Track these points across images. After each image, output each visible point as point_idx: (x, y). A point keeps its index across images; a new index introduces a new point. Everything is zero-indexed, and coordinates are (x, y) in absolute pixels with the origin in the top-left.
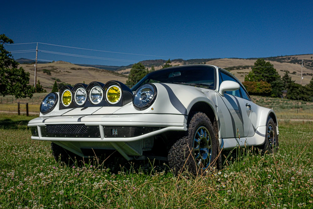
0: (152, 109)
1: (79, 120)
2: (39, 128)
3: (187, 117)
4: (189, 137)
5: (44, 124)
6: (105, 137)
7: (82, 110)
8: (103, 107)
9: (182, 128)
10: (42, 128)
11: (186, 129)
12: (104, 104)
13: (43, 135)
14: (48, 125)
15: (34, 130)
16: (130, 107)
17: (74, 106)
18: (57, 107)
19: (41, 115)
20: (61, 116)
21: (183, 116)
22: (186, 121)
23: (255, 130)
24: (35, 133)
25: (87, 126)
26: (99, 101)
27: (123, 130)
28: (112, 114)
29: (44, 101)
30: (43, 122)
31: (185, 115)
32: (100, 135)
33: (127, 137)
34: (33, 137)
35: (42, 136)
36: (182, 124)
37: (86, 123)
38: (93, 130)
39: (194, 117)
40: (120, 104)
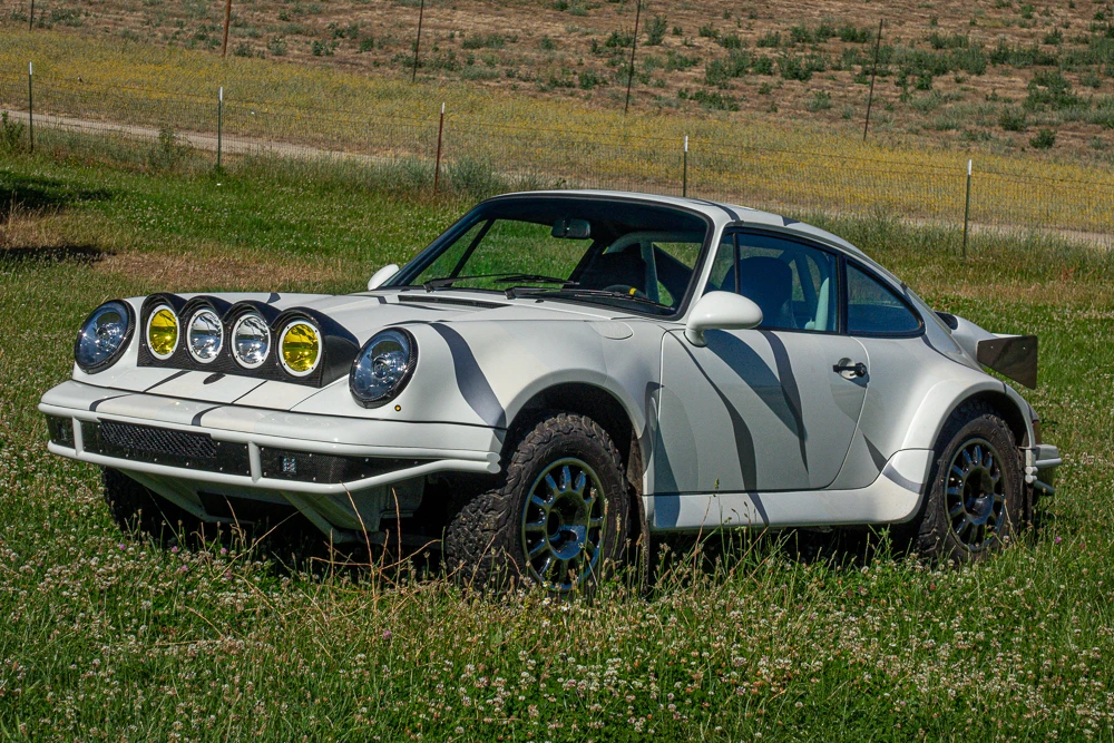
0: (398, 408)
1: (197, 419)
2: (77, 427)
3: (504, 434)
4: (507, 489)
5: (94, 416)
6: (264, 476)
7: (207, 381)
8: (269, 382)
9: (483, 466)
10: (88, 426)
11: (497, 469)
12: (271, 371)
13: (89, 447)
14: (104, 421)
15: (59, 427)
16: (338, 395)
17: (183, 362)
18: (131, 355)
19: (78, 372)
20: (144, 393)
21: (491, 431)
22: (500, 446)
23: (880, 462)
24: (61, 436)
25: (216, 441)
26: (260, 358)
27: (311, 463)
28: (289, 411)
29: (84, 327)
30: (93, 407)
31: (497, 428)
32: (250, 470)
33: (319, 481)
34: (52, 447)
35: (85, 450)
36: (484, 455)
37: (215, 433)
38: (231, 455)
39: (536, 432)
40: (316, 380)
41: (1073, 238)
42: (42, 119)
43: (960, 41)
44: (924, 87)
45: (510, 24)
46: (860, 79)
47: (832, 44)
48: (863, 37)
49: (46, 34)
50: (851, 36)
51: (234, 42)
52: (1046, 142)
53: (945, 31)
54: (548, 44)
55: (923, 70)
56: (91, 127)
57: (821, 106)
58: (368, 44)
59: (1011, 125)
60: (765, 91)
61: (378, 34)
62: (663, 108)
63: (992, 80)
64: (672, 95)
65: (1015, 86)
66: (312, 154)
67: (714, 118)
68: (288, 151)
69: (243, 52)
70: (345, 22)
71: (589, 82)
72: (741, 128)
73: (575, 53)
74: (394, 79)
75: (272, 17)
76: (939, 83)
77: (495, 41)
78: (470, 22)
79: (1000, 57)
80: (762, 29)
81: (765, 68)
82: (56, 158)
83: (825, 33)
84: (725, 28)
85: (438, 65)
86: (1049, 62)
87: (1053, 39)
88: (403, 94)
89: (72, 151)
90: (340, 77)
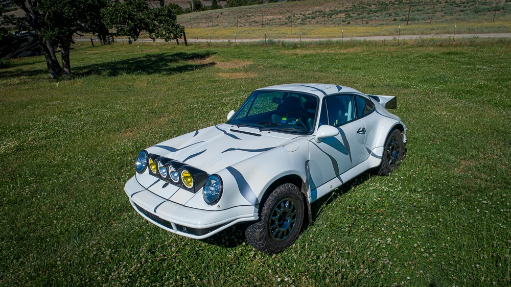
0: (219, 206)
1: (155, 210)
3: (258, 205)
5: (132, 200)
6: (178, 231)
7: (164, 186)
8: (181, 188)
9: (253, 219)
11: (257, 218)
12: (180, 185)
18: (148, 169)
20: (147, 189)
21: (253, 206)
22: (257, 210)
23: (370, 152)
25: (161, 219)
26: (177, 179)
28: (184, 206)
30: (132, 196)
31: (255, 205)
32: (172, 228)
36: (252, 215)
37: (161, 216)
38: (167, 224)
41: (358, 39)
42: (212, 41)
43: (334, 10)
44: (331, 17)
45: (275, 17)
46: (322, 18)
47: (317, 13)
48: (321, 12)
49: (215, 28)
50: (320, 12)
51: (239, 25)
52: (349, 23)
53: (332, 9)
54: (280, 19)
55: (330, 15)
56: (220, 41)
57: (317, 22)
58: (256, 23)
59: (344, 21)
60: (309, 21)
61: (258, 21)
62: (296, 26)
63: (340, 15)
64: (297, 24)
65: (343, 15)
66: (249, 40)
67: (303, 27)
68: (246, 41)
69: (240, 26)
70: (253, 20)
71: (286, 24)
72: (307, 27)
73: (284, 20)
74: (260, 27)
75: (244, 21)
76: (333, 17)
77: (273, 19)
78: (269, 17)
79: (340, 12)
80: (308, 13)
81: (309, 18)
82: (215, 47)
83: (316, 12)
84: (303, 13)
85: (266, 24)
86: (347, 11)
87: (347, 8)
88: (261, 29)
89: (217, 45)
90: (253, 28)
